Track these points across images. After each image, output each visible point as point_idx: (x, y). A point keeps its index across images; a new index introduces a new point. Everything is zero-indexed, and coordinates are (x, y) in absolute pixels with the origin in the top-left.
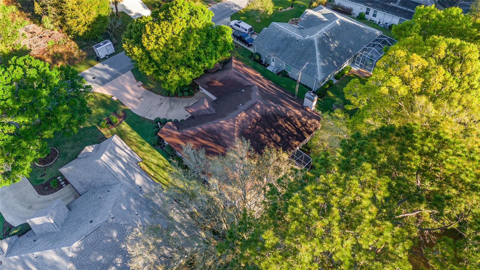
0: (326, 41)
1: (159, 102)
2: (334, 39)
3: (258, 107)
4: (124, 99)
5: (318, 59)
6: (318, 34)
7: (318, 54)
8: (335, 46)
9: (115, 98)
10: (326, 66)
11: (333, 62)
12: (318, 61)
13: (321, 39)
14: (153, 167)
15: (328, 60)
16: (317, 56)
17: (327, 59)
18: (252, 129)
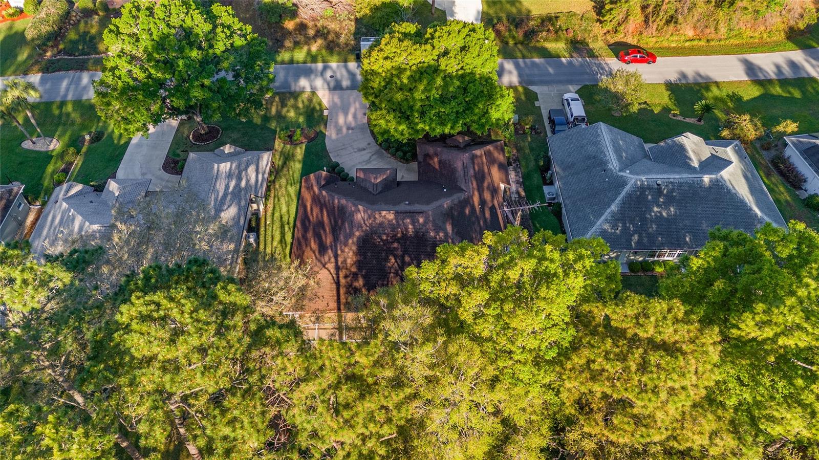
0: (650, 197)
1: (363, 144)
2: (670, 200)
3: (421, 220)
4: (333, 120)
5: (607, 214)
6: (643, 178)
7: (614, 207)
8: (661, 214)
9: (326, 113)
10: (612, 234)
11: (633, 235)
12: (603, 218)
13: (642, 190)
14: (277, 214)
15: (625, 228)
16: (609, 210)
17: (624, 225)
18: (386, 242)
